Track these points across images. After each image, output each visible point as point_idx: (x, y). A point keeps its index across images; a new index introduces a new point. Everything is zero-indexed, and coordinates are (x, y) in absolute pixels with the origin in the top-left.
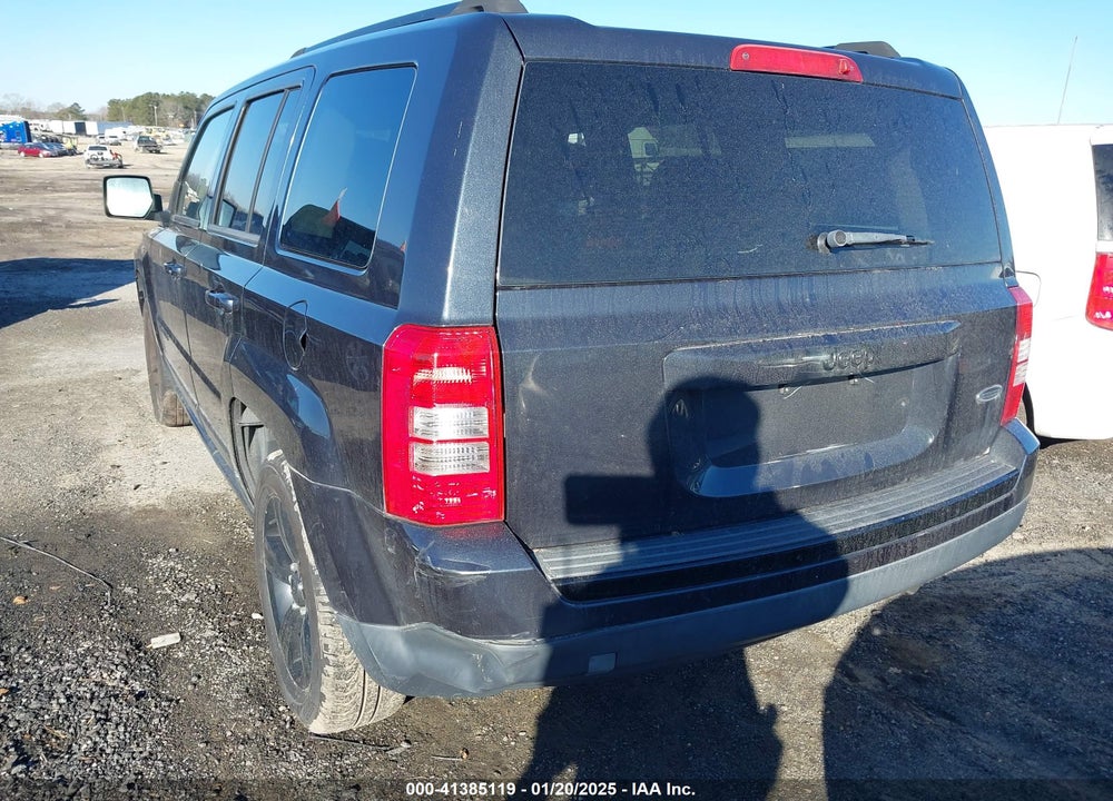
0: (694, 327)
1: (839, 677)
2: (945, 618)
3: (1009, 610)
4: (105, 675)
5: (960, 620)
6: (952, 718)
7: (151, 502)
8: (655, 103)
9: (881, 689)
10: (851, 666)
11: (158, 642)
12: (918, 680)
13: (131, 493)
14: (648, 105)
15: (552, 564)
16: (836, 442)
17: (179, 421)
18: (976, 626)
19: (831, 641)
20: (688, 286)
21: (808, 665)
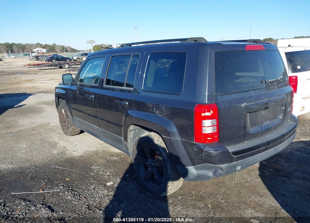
0: (248, 100)
1: (261, 173)
2: (276, 159)
3: (288, 155)
4: (103, 192)
5: (279, 159)
6: (288, 177)
7: (80, 154)
8: (236, 58)
9: (271, 174)
10: (262, 170)
11: (108, 184)
12: (278, 171)
13: (73, 153)
14: (235, 59)
15: (230, 149)
16: (268, 121)
17: (71, 135)
18: (283, 160)
19: (256, 166)
20: (245, 92)
21: (254, 171)
